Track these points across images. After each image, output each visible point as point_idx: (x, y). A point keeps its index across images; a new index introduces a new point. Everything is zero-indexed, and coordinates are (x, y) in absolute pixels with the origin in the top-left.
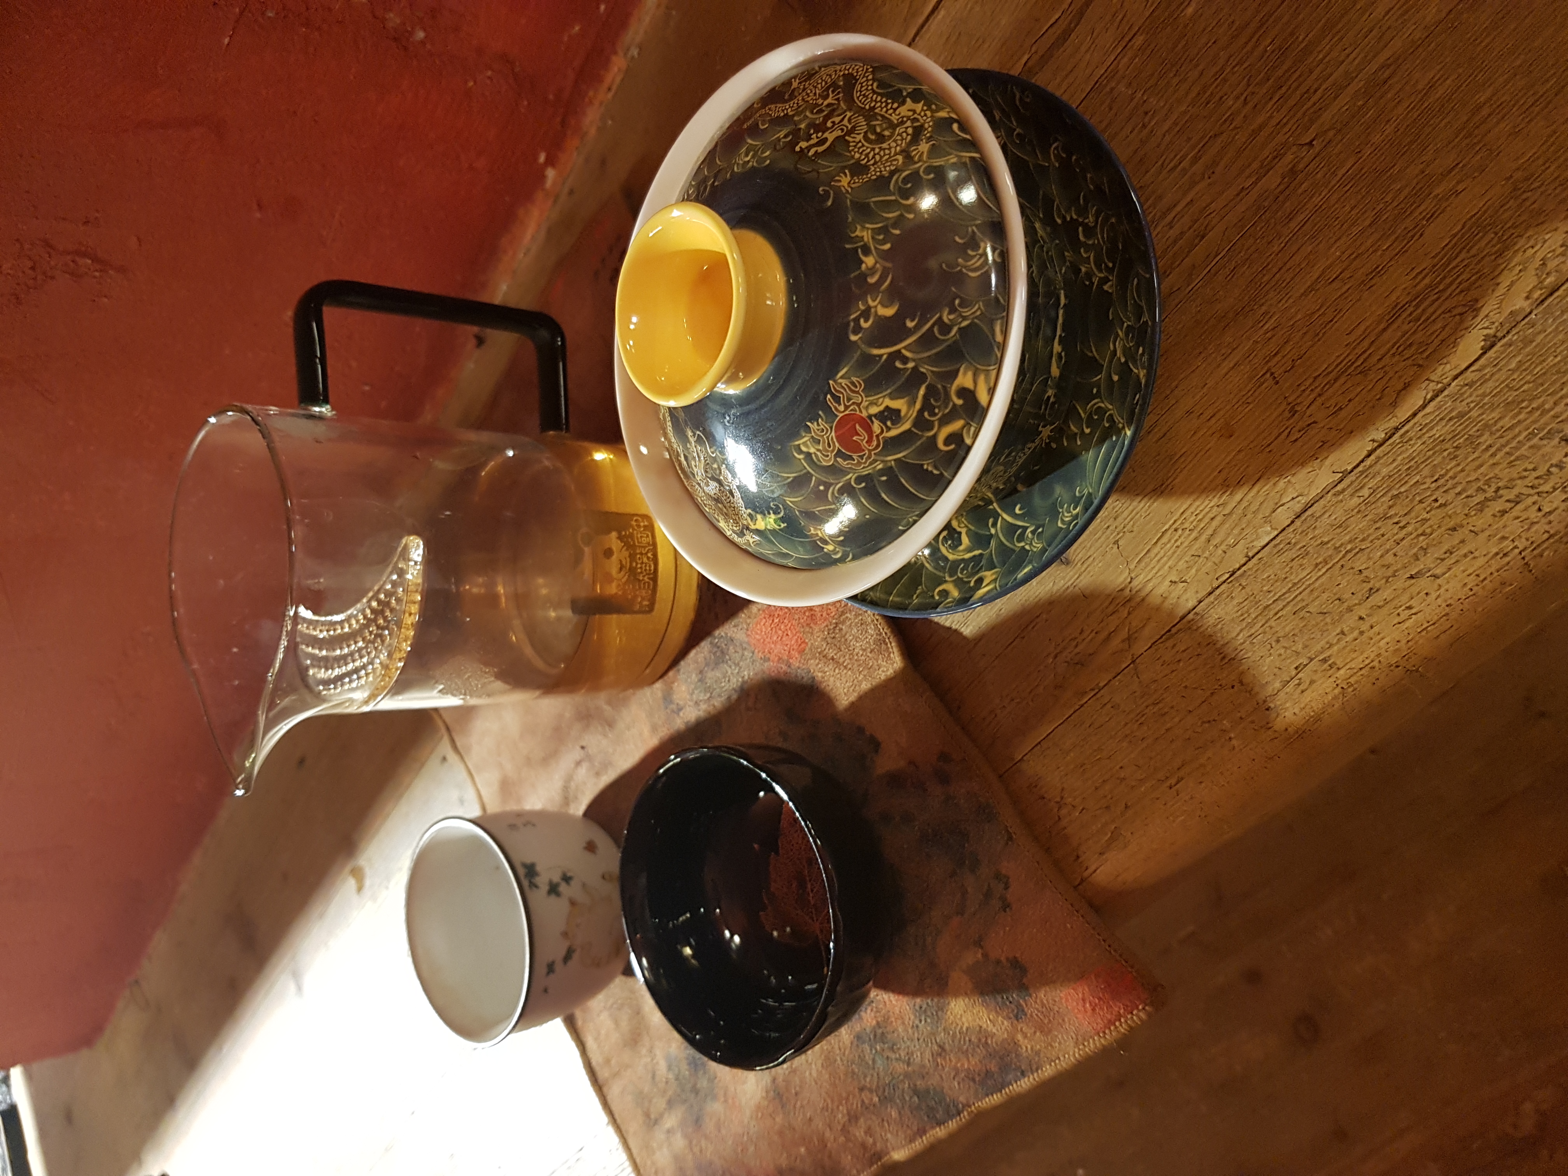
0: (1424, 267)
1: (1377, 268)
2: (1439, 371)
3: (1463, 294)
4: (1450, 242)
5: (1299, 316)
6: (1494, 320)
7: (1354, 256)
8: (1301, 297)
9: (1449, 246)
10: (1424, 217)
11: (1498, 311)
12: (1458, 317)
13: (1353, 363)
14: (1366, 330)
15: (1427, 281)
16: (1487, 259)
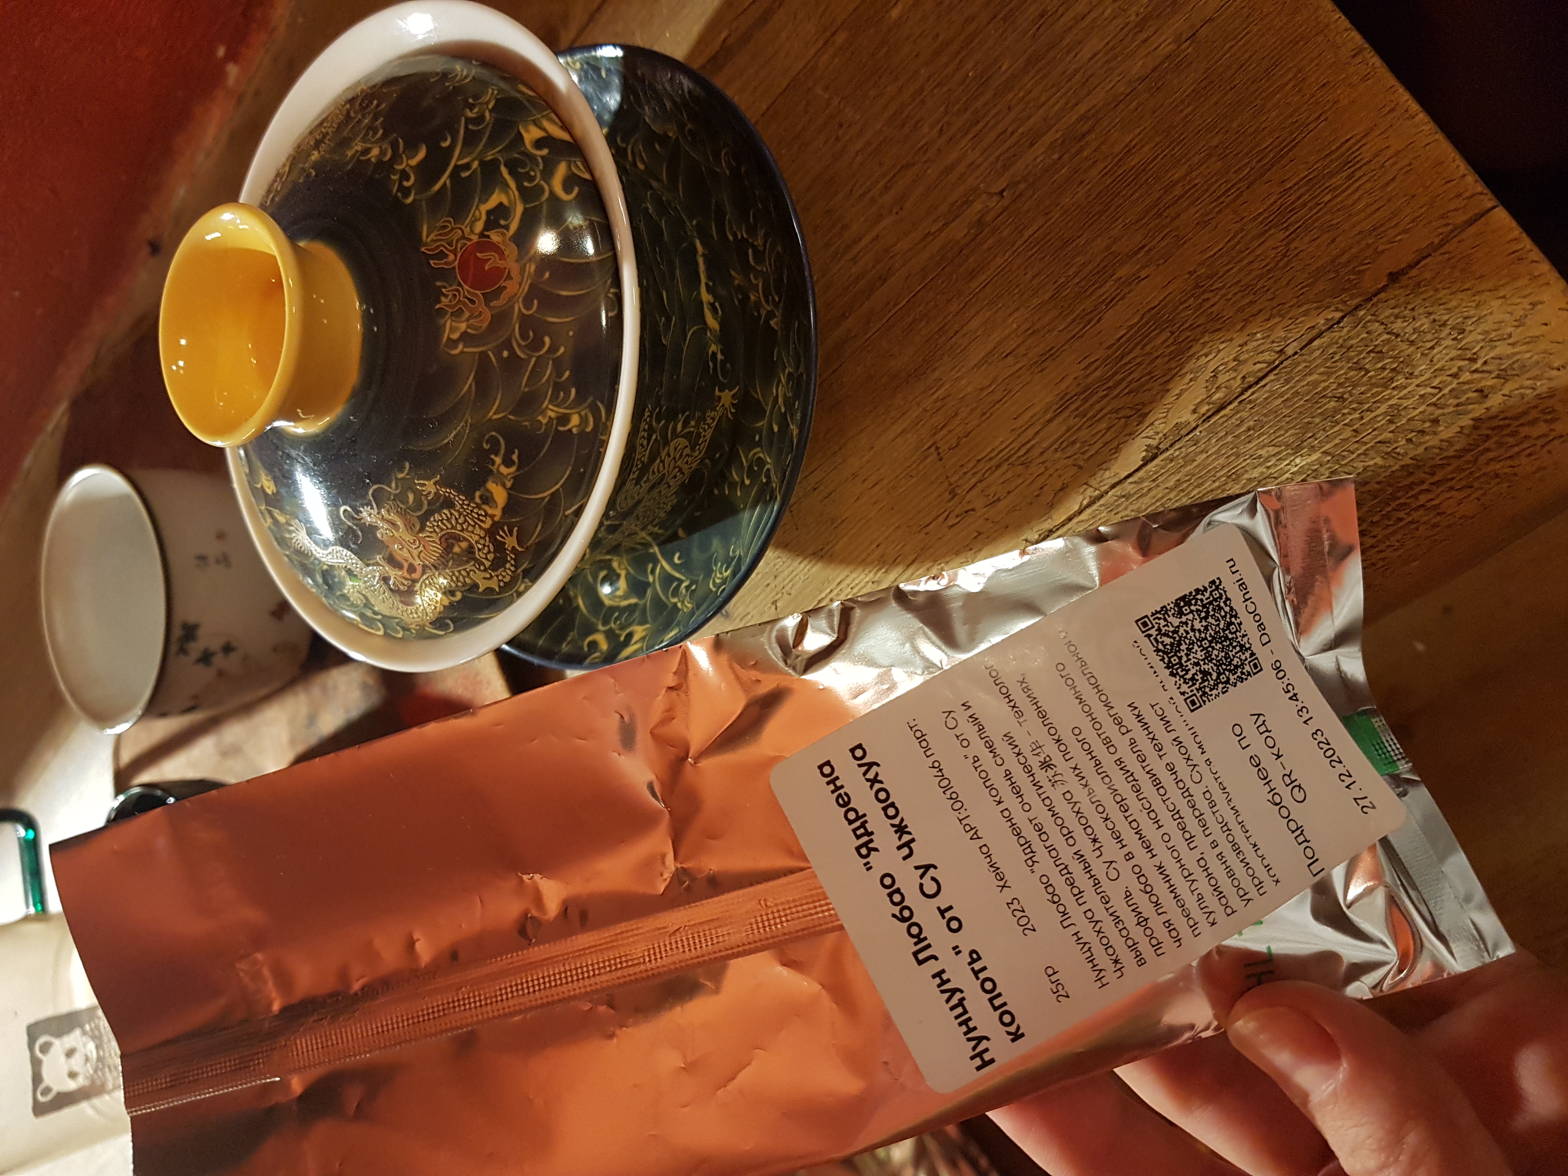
0: (1097, 357)
1: (1050, 350)
2: (1098, 477)
3: (1132, 395)
4: (1127, 333)
5: (969, 389)
6: (1158, 430)
7: (1030, 331)
8: (973, 368)
9: (1124, 339)
10: (1104, 300)
11: (1164, 420)
12: (1123, 420)
13: (1017, 451)
14: (1032, 417)
15: (1098, 373)
16: (1159, 361)
